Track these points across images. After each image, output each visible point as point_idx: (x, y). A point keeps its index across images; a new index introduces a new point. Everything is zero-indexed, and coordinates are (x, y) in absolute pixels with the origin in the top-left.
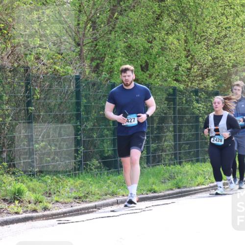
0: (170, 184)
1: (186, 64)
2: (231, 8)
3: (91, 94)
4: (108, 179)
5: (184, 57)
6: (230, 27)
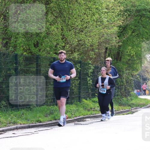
0: (50, 117)
1: (62, 43)
2: (90, 10)
3: (2, 60)
4: (12, 113)
5: (60, 39)
6: (89, 22)
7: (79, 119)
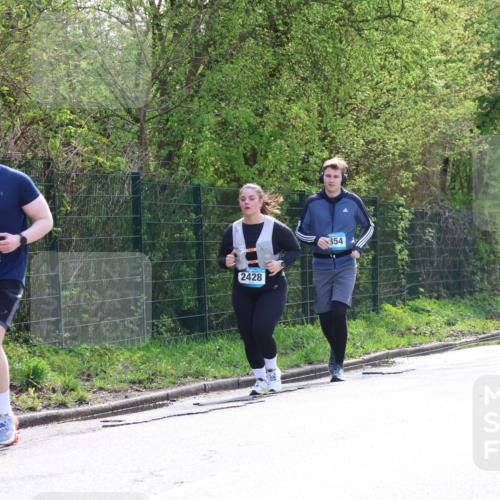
0: (294, 357)
1: (322, 151)
2: (397, 57)
3: (159, 203)
4: (190, 349)
5: (317, 139)
6: (395, 89)
7: (376, 358)
